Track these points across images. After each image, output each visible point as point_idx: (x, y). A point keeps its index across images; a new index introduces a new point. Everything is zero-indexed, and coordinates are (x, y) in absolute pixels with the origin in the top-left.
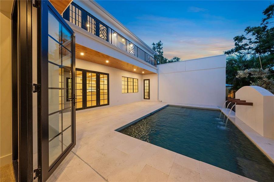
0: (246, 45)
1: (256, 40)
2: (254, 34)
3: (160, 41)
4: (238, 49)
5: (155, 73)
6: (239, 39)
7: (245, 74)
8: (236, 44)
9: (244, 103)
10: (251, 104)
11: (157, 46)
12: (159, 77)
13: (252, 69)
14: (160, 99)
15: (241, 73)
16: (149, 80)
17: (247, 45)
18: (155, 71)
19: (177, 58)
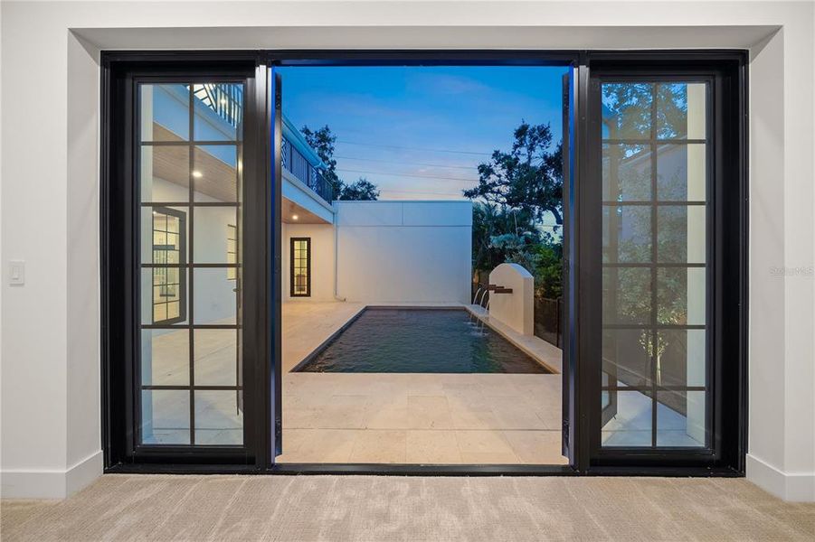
0: (494, 184)
1: (506, 180)
2: (503, 167)
3: (327, 129)
4: (484, 189)
5: (329, 223)
6: (485, 170)
7: (499, 242)
8: (481, 180)
9: (500, 290)
10: (510, 291)
11: (319, 141)
12: (339, 232)
13: (508, 235)
14: (341, 294)
15: (495, 242)
16: (308, 240)
17: (496, 186)
18: (328, 217)
19: (369, 184)
